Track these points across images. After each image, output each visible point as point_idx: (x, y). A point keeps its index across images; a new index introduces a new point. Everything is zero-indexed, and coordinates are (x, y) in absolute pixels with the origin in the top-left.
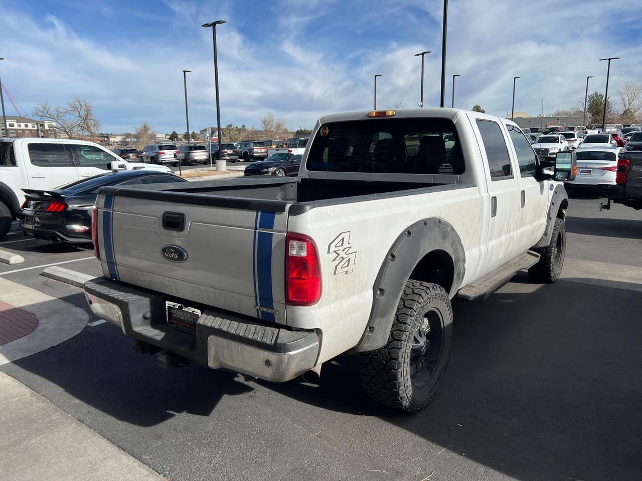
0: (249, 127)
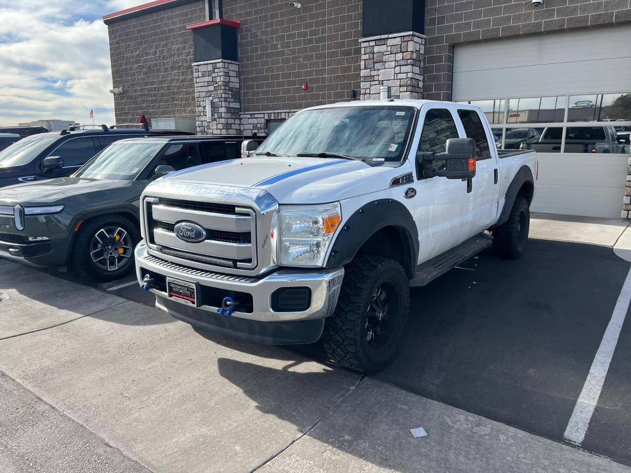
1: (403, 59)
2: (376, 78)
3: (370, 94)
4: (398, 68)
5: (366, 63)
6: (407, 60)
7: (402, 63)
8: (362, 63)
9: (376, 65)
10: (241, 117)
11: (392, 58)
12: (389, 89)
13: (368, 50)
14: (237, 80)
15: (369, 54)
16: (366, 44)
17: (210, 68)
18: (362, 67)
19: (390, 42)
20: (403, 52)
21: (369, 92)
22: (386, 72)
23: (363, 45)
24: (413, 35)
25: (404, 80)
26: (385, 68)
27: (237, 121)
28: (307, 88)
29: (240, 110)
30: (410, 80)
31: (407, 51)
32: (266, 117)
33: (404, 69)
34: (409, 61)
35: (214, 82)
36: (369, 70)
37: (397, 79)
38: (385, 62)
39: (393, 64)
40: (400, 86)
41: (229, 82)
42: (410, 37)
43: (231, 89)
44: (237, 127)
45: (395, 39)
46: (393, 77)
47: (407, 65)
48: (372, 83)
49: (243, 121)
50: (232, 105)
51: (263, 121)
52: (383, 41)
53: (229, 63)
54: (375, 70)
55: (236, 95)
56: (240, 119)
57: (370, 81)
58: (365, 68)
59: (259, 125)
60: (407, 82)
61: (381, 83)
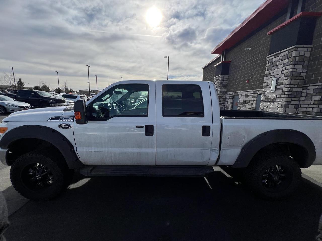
1: (288, 62)
2: (272, 74)
3: (268, 82)
4: (284, 68)
5: (269, 67)
6: (290, 62)
7: (287, 64)
8: (267, 68)
9: (273, 68)
10: (227, 94)
11: (282, 62)
12: (278, 79)
13: (270, 61)
14: (227, 81)
15: (270, 63)
16: (270, 58)
17: (218, 78)
18: (267, 69)
19: (282, 55)
20: (288, 58)
21: (268, 81)
22: (277, 70)
23: (268, 59)
24: (295, 47)
25: (287, 73)
26: (277, 69)
27: (224, 96)
28: (248, 82)
29: (226, 92)
30: (290, 73)
31: (291, 57)
32: (233, 94)
33: (288, 67)
34: (291, 63)
35: (218, 83)
36: (269, 71)
37: (283, 73)
38: (278, 65)
39: (282, 65)
40: (284, 77)
41: (223, 82)
42: (294, 49)
43: (223, 85)
44: (224, 98)
45: (285, 52)
46: (281, 72)
47: (290, 65)
48: (270, 77)
49: (227, 96)
50: (223, 90)
51: (232, 96)
52: (279, 55)
53: (224, 76)
54: (272, 70)
55: (226, 87)
56: (226, 95)
57: (269, 76)
58: (268, 70)
59: (231, 97)
60: (288, 74)
61: (274, 76)
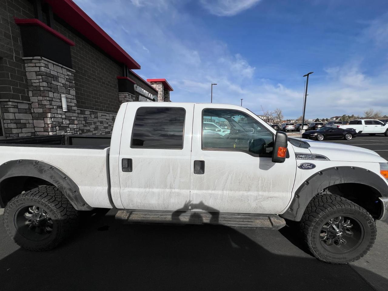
0: (356, 116)
